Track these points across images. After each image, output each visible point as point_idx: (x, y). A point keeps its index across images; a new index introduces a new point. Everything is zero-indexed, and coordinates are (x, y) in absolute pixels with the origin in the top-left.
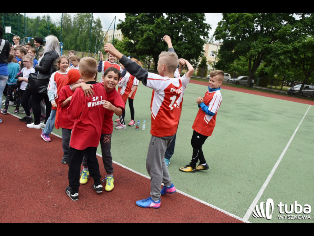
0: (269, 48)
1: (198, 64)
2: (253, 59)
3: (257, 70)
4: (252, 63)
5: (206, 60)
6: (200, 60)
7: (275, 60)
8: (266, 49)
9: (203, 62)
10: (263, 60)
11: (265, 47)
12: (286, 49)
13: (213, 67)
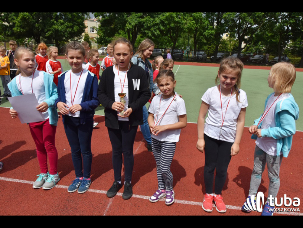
0: (142, 22)
1: (82, 42)
2: (131, 32)
3: (135, 42)
4: (131, 35)
5: (88, 36)
6: (82, 37)
7: (148, 32)
8: (140, 23)
9: (86, 39)
10: (139, 32)
11: (139, 21)
12: (154, 22)
13: (96, 42)
